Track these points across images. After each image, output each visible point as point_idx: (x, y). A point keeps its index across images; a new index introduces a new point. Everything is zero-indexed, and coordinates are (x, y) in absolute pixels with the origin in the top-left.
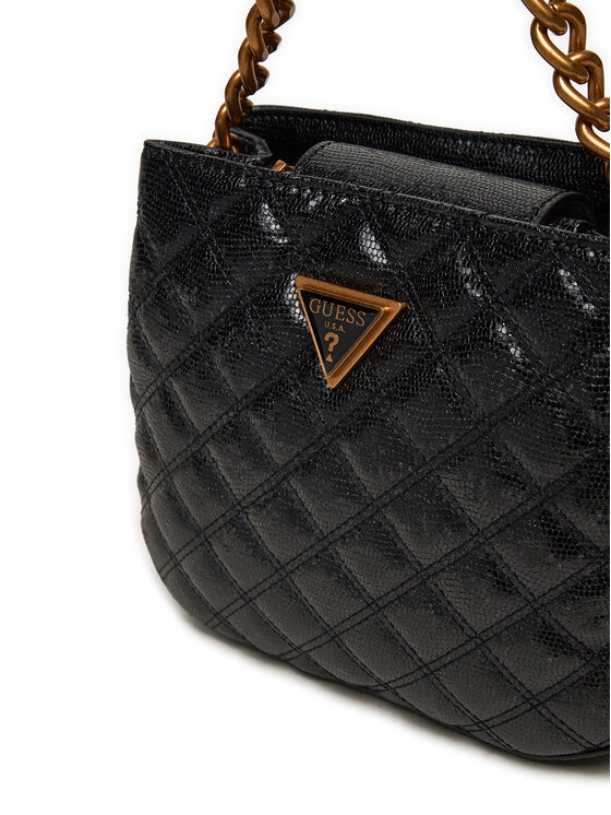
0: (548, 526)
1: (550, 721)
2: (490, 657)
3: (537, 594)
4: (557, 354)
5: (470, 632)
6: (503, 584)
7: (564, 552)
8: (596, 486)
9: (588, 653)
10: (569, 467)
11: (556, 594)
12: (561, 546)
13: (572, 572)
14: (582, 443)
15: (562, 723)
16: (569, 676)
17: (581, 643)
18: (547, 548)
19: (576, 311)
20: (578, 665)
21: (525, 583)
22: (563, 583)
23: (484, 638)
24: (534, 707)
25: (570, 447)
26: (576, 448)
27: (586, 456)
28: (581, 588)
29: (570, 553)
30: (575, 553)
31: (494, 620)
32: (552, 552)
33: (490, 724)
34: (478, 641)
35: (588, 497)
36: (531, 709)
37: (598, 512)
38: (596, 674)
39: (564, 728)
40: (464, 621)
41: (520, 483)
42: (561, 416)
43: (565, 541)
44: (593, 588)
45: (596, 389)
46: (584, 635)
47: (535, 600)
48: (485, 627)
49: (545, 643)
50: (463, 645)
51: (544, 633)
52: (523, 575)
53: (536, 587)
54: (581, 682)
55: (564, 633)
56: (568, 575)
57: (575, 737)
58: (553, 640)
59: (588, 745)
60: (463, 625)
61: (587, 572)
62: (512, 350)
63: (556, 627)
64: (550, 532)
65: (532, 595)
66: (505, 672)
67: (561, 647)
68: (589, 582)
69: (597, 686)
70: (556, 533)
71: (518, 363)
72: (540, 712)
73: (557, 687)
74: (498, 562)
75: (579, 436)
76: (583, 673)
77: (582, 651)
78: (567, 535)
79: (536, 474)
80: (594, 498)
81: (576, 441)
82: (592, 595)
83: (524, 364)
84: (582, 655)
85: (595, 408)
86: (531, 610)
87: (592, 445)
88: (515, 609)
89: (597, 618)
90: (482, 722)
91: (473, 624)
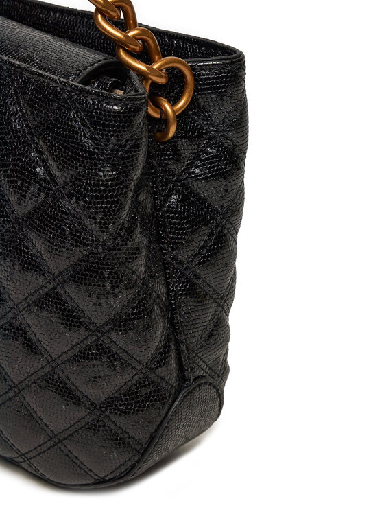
0: (60, 304)
1: (67, 456)
2: (25, 402)
3: (54, 356)
4: (65, 174)
5: (10, 383)
6: (31, 347)
7: (70, 325)
8: (91, 276)
9: (92, 404)
10: (73, 260)
11: (66, 357)
12: (68, 320)
13: (77, 340)
14: (81, 243)
15: (76, 458)
16: (78, 421)
17: (86, 396)
18: (59, 321)
19: (78, 144)
20: (84, 414)
21: (45, 346)
22: (72, 348)
23: (20, 388)
24: (56, 444)
25: (72, 245)
26: (77, 246)
27: (85, 252)
28: (84, 354)
29: (75, 326)
30: (79, 327)
31: (26, 375)
32: (62, 324)
33: (29, 456)
34: (17, 390)
35: (86, 284)
36: (54, 446)
37: (93, 296)
38: (98, 421)
39: (78, 462)
40: (6, 374)
41: (41, 270)
42: (67, 221)
43: (71, 316)
44: (92, 354)
45: (90, 203)
46: (87, 391)
47: (53, 360)
48: (20, 379)
49: (60, 394)
50: (7, 392)
51: (59, 386)
52: (43, 341)
53: (52, 351)
54: (87, 426)
55: (72, 387)
56: (74, 343)
57: (86, 470)
58: (65, 392)
59: (96, 478)
60: (6, 377)
61: (89, 342)
62: (38, 169)
63: (67, 382)
64: (60, 309)
65: (51, 356)
66: (35, 416)
67: (72, 398)
68: (90, 349)
69: (99, 430)
70: (65, 310)
71: (41, 179)
72: (60, 448)
73: (71, 429)
74: (27, 330)
75: (79, 237)
76: (88, 419)
77: (86, 402)
78: (73, 312)
79: (50, 263)
80: (90, 285)
81: (76, 241)
82: (92, 359)
83: (45, 180)
84: (87, 406)
85: (90, 217)
86: (51, 369)
87: (88, 245)
88: (40, 367)
89: (95, 378)
90: (24, 455)
91: (12, 377)
